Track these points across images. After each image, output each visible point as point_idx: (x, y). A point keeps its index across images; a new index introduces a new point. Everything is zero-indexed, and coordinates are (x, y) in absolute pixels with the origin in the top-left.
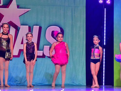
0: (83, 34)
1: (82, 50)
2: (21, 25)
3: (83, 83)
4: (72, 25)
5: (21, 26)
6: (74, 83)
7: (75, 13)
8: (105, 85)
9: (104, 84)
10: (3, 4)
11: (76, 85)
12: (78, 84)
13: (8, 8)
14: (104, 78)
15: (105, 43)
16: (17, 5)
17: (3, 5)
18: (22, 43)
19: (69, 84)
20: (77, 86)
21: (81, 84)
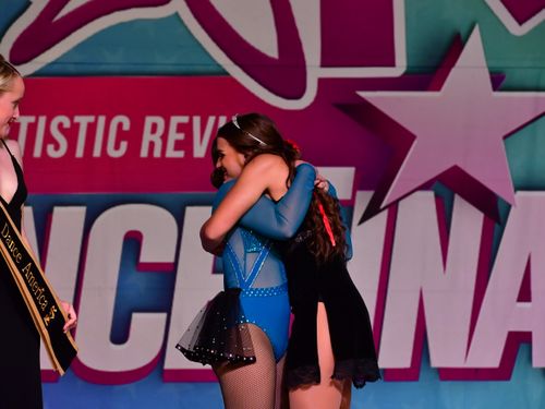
2: (518, 188)
5: (520, 193)
10: (408, 67)
13: (438, 88)
16: (491, 73)
17: (405, 74)
18: (525, 295)
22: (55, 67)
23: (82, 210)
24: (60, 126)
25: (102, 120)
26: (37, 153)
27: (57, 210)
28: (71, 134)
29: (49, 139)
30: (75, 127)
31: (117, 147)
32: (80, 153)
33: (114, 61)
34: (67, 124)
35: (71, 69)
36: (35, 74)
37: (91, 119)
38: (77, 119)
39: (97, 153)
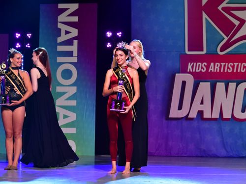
22: (230, 53)
23: (235, 83)
24: (231, 65)
25: (240, 64)
26: (226, 71)
27: (230, 84)
28: (233, 67)
29: (228, 68)
30: (234, 65)
31: (243, 70)
32: (235, 71)
33: (243, 51)
34: (232, 65)
35: (234, 53)
36: (226, 54)
37: (238, 64)
38: (234, 64)
39: (239, 71)
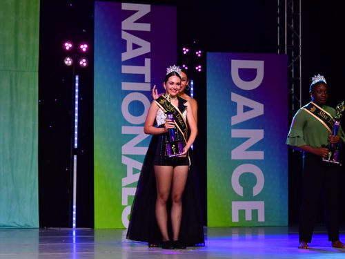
0: (34, 126)
1: (30, 157)
3: (33, 223)
4: (11, 108)
6: (14, 223)
7: (16, 84)
8: (77, 226)
9: (74, 225)
11: (19, 227)
12: (22, 224)
14: (74, 213)
15: (76, 145)
19: (4, 226)
20: (22, 228)
21: (30, 224)
